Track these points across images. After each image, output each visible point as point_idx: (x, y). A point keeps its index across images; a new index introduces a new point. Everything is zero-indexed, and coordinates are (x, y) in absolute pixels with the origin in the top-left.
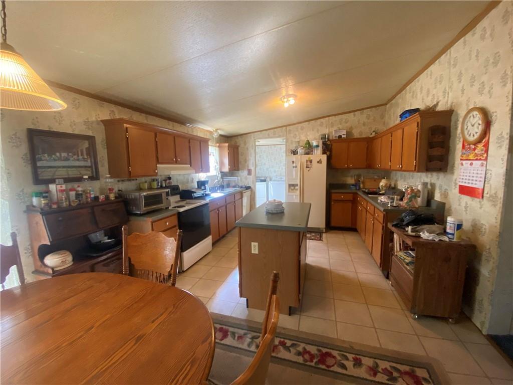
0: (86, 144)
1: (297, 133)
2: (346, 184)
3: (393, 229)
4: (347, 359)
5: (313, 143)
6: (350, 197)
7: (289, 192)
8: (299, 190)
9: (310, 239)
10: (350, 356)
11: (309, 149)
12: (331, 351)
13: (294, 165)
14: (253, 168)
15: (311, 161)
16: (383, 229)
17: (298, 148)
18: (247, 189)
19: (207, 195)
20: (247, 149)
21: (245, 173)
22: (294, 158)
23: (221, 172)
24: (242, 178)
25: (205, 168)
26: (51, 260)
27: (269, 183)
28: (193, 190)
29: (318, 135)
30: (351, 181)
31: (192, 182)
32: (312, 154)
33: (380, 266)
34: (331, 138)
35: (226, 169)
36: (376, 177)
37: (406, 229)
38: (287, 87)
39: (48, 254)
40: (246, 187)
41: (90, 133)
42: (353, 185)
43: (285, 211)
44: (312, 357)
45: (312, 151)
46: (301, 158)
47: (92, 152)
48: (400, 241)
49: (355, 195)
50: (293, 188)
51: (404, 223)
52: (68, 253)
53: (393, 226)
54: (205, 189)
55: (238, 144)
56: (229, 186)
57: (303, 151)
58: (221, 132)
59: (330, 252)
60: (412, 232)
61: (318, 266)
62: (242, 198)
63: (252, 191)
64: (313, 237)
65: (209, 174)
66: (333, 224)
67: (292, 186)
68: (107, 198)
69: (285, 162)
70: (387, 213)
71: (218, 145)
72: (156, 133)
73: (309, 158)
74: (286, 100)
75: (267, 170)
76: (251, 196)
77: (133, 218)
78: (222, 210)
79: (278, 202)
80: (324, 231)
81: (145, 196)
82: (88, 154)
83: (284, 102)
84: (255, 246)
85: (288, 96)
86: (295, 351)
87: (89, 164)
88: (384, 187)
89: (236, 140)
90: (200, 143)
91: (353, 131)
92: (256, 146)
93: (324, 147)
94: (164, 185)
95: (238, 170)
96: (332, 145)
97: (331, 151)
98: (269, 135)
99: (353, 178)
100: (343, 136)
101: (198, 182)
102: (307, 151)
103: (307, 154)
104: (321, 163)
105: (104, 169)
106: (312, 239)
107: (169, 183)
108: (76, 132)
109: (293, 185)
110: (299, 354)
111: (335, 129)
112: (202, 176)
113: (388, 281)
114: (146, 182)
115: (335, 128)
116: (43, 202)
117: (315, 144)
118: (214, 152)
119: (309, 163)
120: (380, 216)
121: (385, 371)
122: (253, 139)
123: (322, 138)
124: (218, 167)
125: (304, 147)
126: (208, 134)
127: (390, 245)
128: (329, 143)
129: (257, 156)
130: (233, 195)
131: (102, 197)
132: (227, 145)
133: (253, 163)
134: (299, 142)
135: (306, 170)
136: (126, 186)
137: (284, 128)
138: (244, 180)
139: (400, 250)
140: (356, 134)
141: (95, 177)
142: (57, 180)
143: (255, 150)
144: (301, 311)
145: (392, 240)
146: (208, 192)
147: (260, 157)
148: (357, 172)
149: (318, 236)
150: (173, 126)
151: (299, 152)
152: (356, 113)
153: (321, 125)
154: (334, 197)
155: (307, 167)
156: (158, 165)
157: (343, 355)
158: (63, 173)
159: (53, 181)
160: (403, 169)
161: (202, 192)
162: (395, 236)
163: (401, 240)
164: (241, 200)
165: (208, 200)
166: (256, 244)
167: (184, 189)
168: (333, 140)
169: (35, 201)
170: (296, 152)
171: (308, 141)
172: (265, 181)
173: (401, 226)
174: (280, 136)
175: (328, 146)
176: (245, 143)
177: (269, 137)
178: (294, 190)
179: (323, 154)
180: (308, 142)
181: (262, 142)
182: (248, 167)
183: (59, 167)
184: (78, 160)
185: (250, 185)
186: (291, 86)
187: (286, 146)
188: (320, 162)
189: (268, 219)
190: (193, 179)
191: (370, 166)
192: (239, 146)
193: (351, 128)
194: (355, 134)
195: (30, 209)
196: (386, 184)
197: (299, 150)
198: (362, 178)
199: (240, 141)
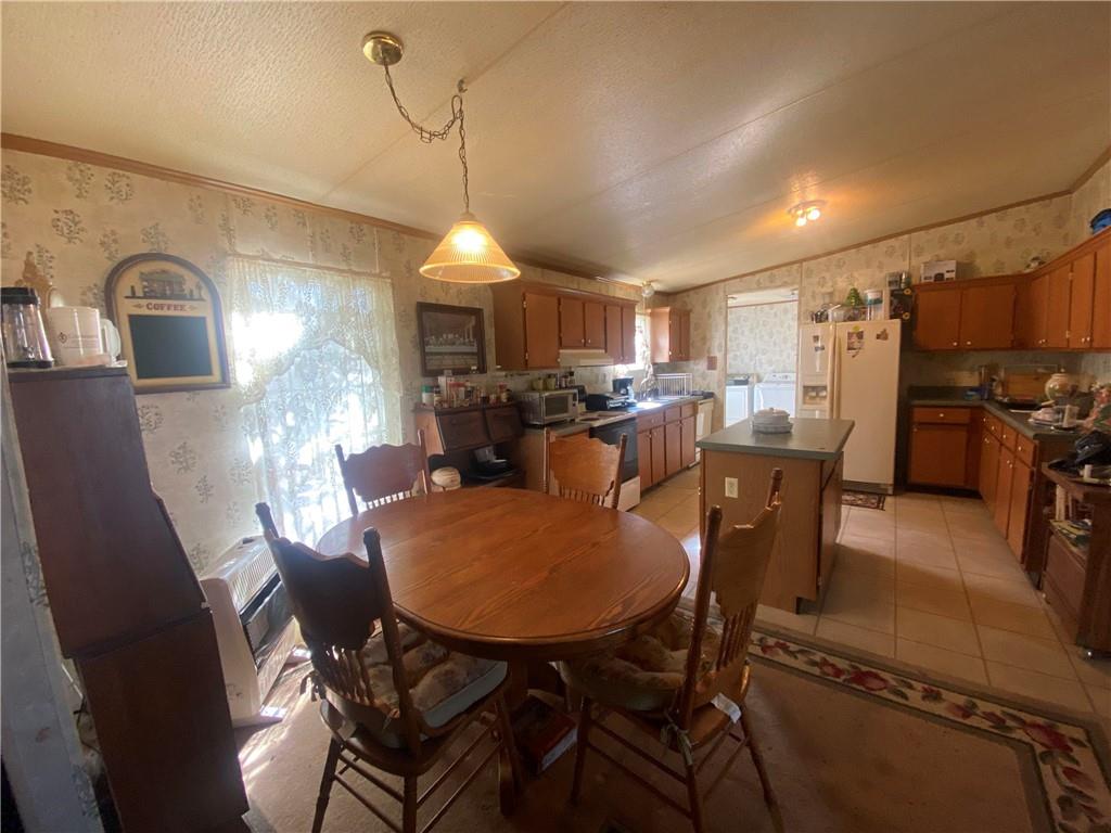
0: (473, 321)
1: (827, 275)
2: (954, 387)
3: (1053, 475)
4: (910, 687)
5: (866, 295)
6: (963, 417)
7: (804, 403)
8: (828, 398)
9: (852, 504)
10: (919, 686)
11: (856, 307)
12: (879, 672)
13: (819, 344)
14: (718, 355)
15: (860, 335)
16: (1031, 479)
17: (829, 308)
18: (705, 398)
19: (631, 405)
20: (709, 316)
21: (702, 365)
22: (818, 329)
23: (654, 364)
24: (695, 376)
25: (626, 355)
26: (440, 478)
27: (756, 388)
28: (608, 395)
29: (881, 276)
30: (968, 379)
31: (604, 381)
32: (864, 319)
33: (1022, 563)
34: (914, 281)
35: (664, 357)
36: (1040, 370)
37: (1081, 473)
38: (803, 189)
39: (435, 469)
40: (703, 393)
41: (477, 305)
42: (972, 389)
43: (793, 430)
44: (839, 672)
45: (865, 313)
46: (836, 328)
47: (479, 333)
48: (1066, 501)
49: (977, 412)
50: (814, 394)
51: (1078, 460)
52: (457, 472)
53: (1050, 467)
54: (627, 394)
55: (689, 307)
56: (667, 392)
57: (842, 312)
58: (657, 287)
59: (898, 530)
60: (1092, 477)
61: (863, 551)
62: (695, 413)
63: (716, 401)
64: (859, 502)
65: (632, 367)
66: (914, 478)
67: (810, 392)
68: (498, 398)
69: (796, 341)
70: (1041, 442)
71: (649, 311)
72: (560, 298)
73: (856, 328)
74: (800, 212)
75: (751, 360)
76: (713, 412)
77: (529, 431)
78: (658, 435)
79: (778, 413)
80: (890, 492)
81: (547, 399)
82: (474, 336)
83: (798, 216)
84: (731, 484)
85: (806, 204)
86: (805, 659)
87: (475, 349)
88: (1057, 391)
89: (686, 299)
90: (622, 309)
91: (978, 262)
92: (727, 307)
93: (895, 302)
94: (564, 385)
95: (687, 359)
96: (916, 296)
97: (913, 312)
98: (758, 282)
99: (977, 373)
100: (947, 276)
101: (615, 382)
102: (851, 313)
103: (852, 319)
104: (886, 338)
105: (491, 357)
106: (857, 505)
107: (571, 382)
108: (463, 305)
109: (814, 388)
110: (814, 663)
111: (925, 259)
112: (621, 371)
113: (1039, 593)
114: (540, 379)
115: (927, 257)
116: (436, 399)
117: (871, 296)
118: (642, 325)
119: (855, 339)
120: (1027, 450)
121: (989, 716)
122: (721, 294)
123: (890, 283)
124: (648, 353)
125: (843, 305)
126: (633, 291)
127: (1046, 510)
128: (908, 292)
129: (730, 329)
130: (678, 407)
131: (493, 397)
132: (668, 310)
133: (720, 345)
134: (831, 294)
135: (847, 355)
136: (516, 383)
137: (795, 266)
138: (699, 379)
139: (1067, 517)
140: (985, 267)
141: (482, 369)
142: (446, 372)
143: (726, 317)
144: (821, 612)
145: (1051, 501)
146: (631, 400)
147: (735, 331)
148: (986, 358)
149: (873, 501)
150: (578, 284)
151: (830, 317)
152: (985, 218)
153: (890, 253)
154: (919, 415)
155: (849, 349)
156: (561, 351)
157: (902, 681)
158: (448, 361)
159: (441, 373)
160: (1095, 345)
161: (622, 399)
162: (1059, 492)
163: (1070, 498)
164: (692, 419)
165: (632, 412)
166: (735, 481)
167: (591, 392)
168: (919, 286)
169: (425, 397)
170: (824, 317)
171: (855, 290)
172: (745, 382)
173: (1069, 466)
174: (784, 285)
175: (904, 301)
176: (704, 304)
177: (760, 287)
178: (818, 399)
179: (891, 318)
180: (855, 294)
181: (742, 298)
182: (709, 352)
183: (446, 354)
184: (464, 344)
185: (713, 389)
186: (813, 188)
187: (800, 304)
188: (882, 336)
189: (757, 440)
190: (605, 376)
191: (1021, 343)
192: (691, 311)
193: (972, 254)
194: (982, 269)
195: (419, 409)
196: (1063, 386)
197: (830, 312)
198: (1002, 374)
199: (693, 300)
